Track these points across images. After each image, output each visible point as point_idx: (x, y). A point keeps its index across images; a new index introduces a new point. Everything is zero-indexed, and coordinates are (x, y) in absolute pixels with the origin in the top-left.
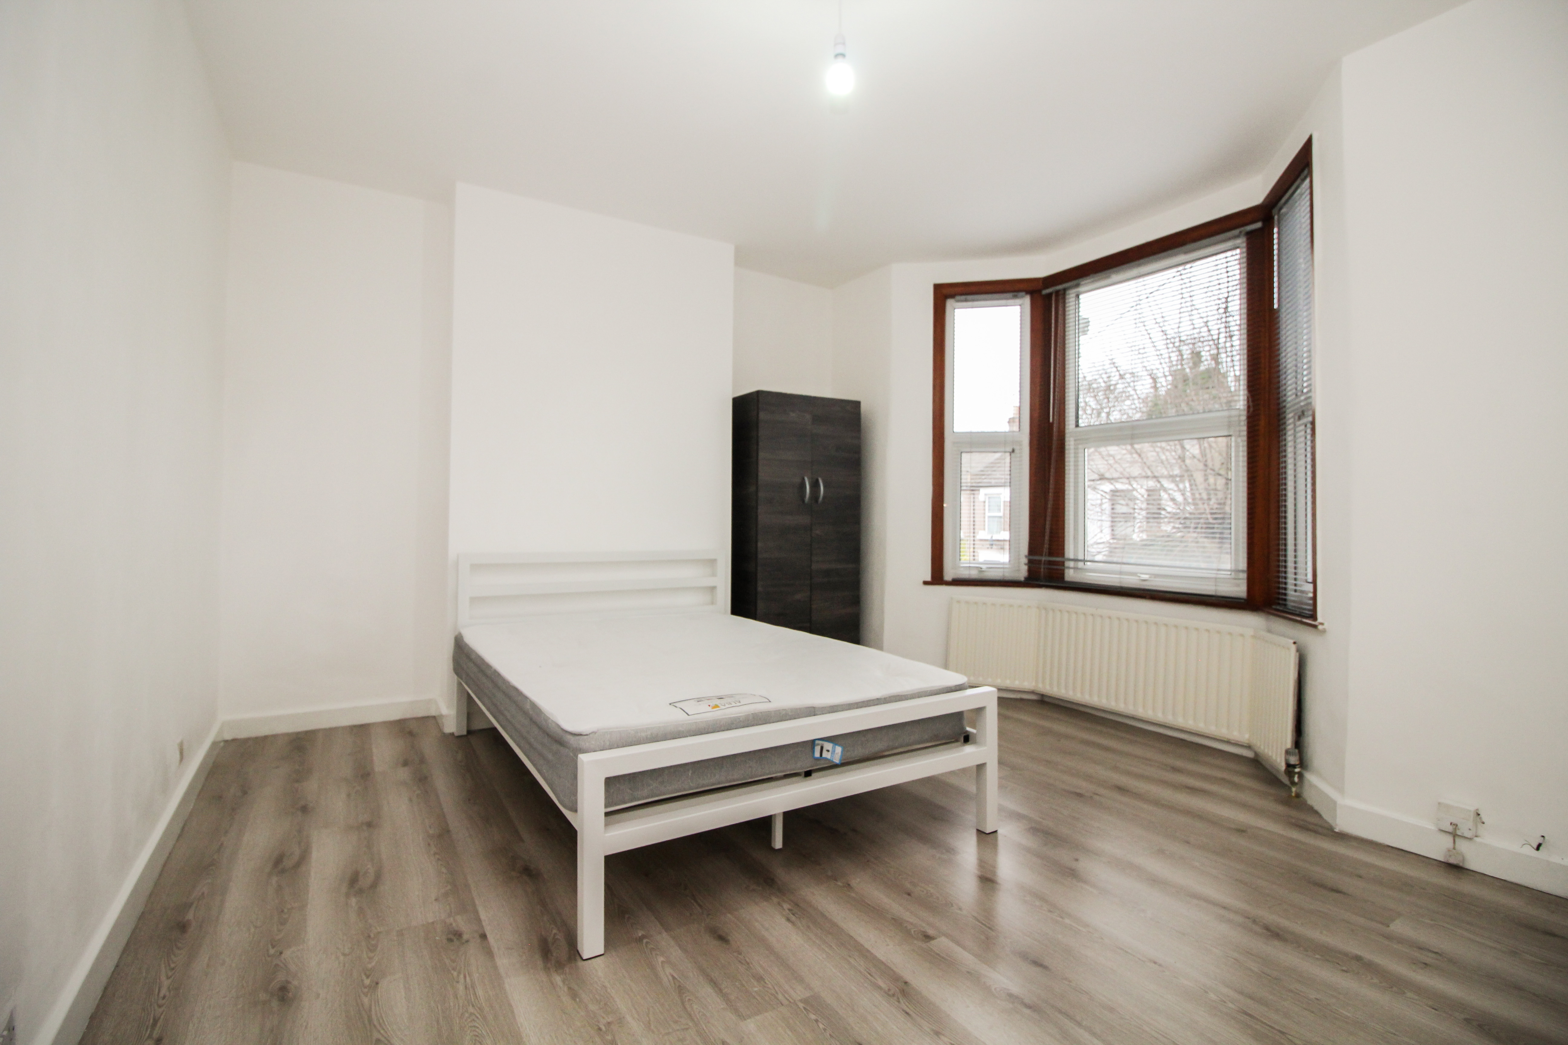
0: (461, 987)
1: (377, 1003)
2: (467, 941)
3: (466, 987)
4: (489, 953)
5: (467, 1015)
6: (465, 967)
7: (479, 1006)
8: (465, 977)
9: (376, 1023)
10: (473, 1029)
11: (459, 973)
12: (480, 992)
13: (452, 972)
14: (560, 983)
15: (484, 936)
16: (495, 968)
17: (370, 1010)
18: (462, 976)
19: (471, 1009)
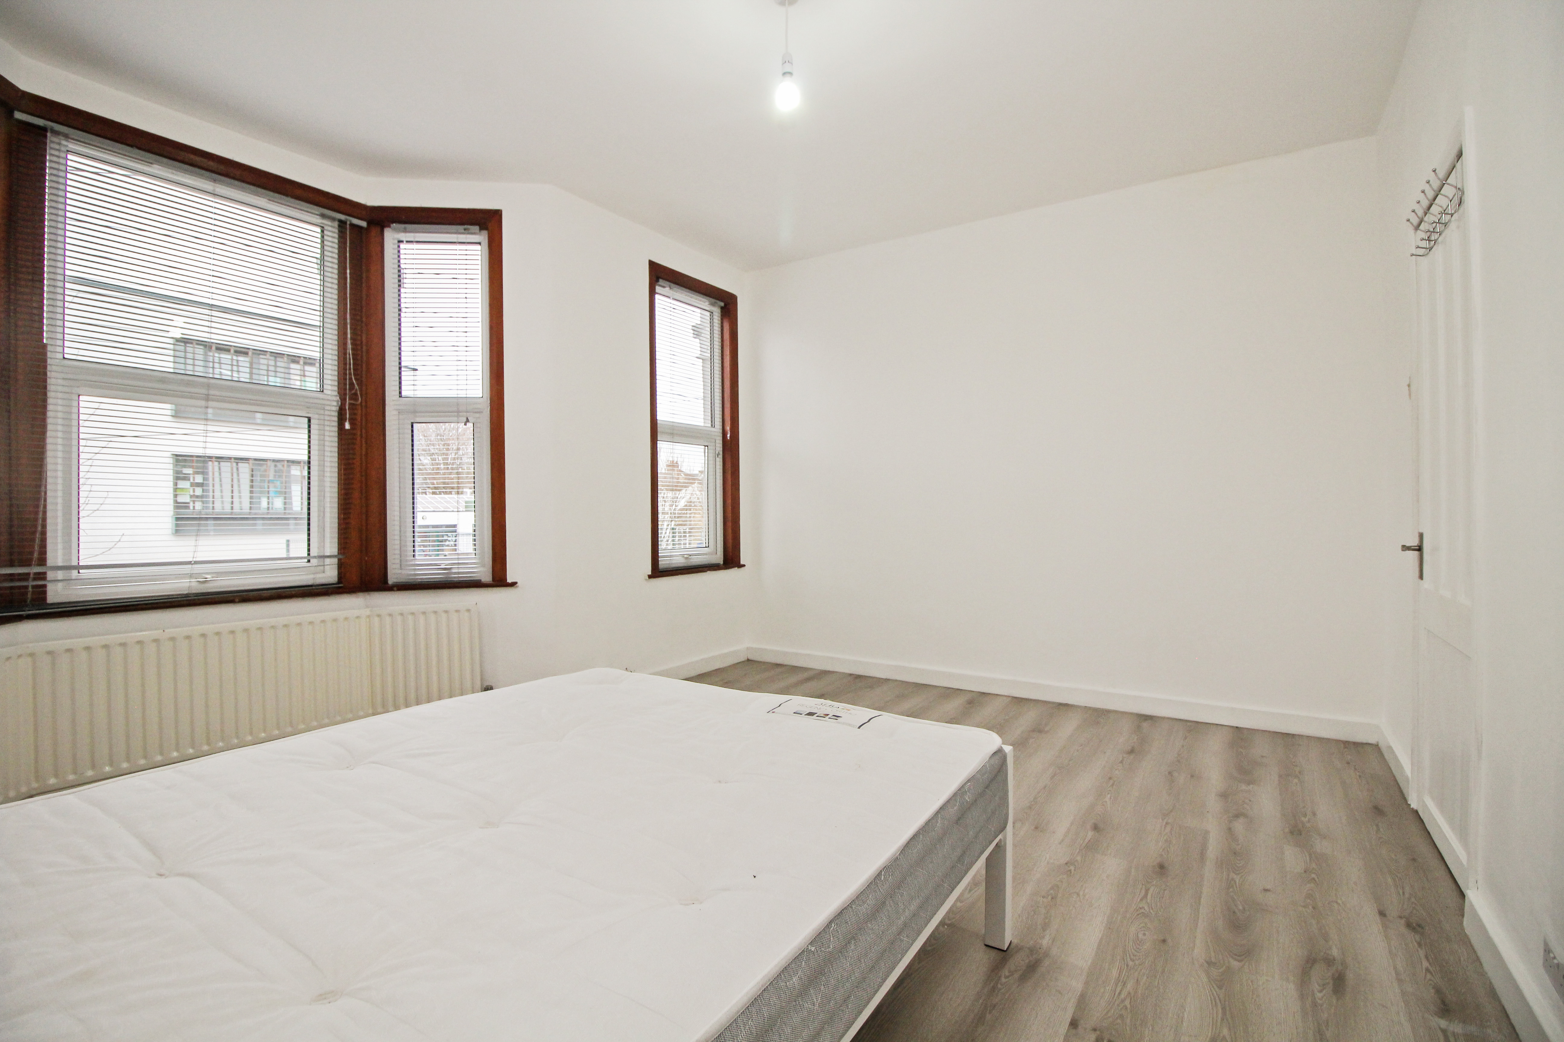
0: (1130, 986)
1: (1215, 1021)
2: (1095, 1030)
3: (1124, 984)
4: (1082, 1002)
5: (1137, 962)
6: (1114, 1003)
7: (1123, 962)
8: (1120, 993)
9: (1219, 1004)
10: (1138, 950)
11: (1123, 1001)
12: (1115, 973)
13: (1129, 1006)
14: (1047, 938)
15: (1074, 1024)
16: (1087, 983)
17: (1222, 1019)
18: (1122, 996)
19: (1131, 963)
